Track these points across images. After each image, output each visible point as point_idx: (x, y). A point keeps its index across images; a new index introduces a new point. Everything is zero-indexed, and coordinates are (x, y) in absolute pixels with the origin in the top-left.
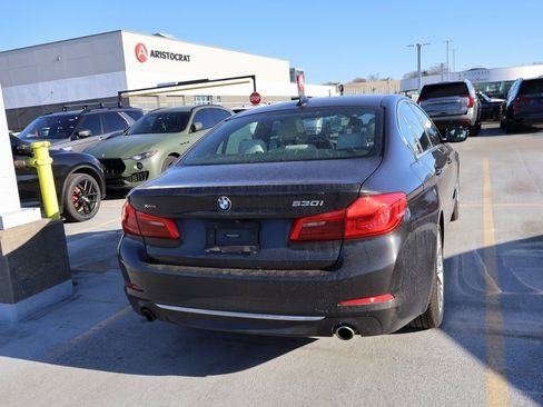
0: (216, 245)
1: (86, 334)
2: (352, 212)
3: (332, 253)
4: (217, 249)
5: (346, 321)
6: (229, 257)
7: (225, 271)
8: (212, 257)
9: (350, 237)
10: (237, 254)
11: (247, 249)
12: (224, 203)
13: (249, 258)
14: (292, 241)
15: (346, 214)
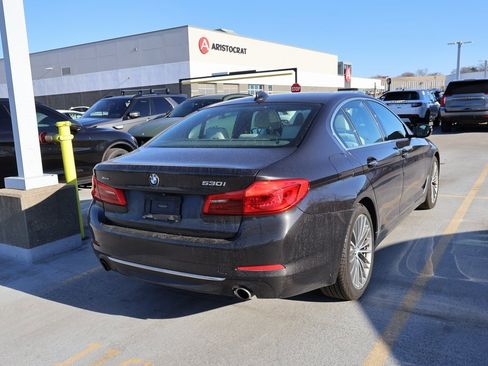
0: (150, 213)
1: (75, 277)
2: (250, 192)
3: (234, 226)
4: (151, 216)
5: (243, 283)
6: (159, 224)
7: (155, 234)
8: (147, 222)
9: (248, 214)
10: (164, 221)
11: (171, 218)
12: (154, 179)
13: (173, 225)
14: (205, 214)
15: (244, 193)
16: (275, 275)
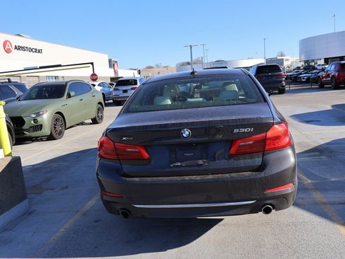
0: (177, 161)
2: (270, 134)
3: (258, 161)
4: (179, 164)
6: (188, 169)
7: (187, 178)
8: (175, 169)
9: (269, 150)
10: (194, 166)
11: (201, 162)
12: (186, 133)
13: (203, 168)
14: (231, 155)
15: (266, 136)
16: (286, 192)
